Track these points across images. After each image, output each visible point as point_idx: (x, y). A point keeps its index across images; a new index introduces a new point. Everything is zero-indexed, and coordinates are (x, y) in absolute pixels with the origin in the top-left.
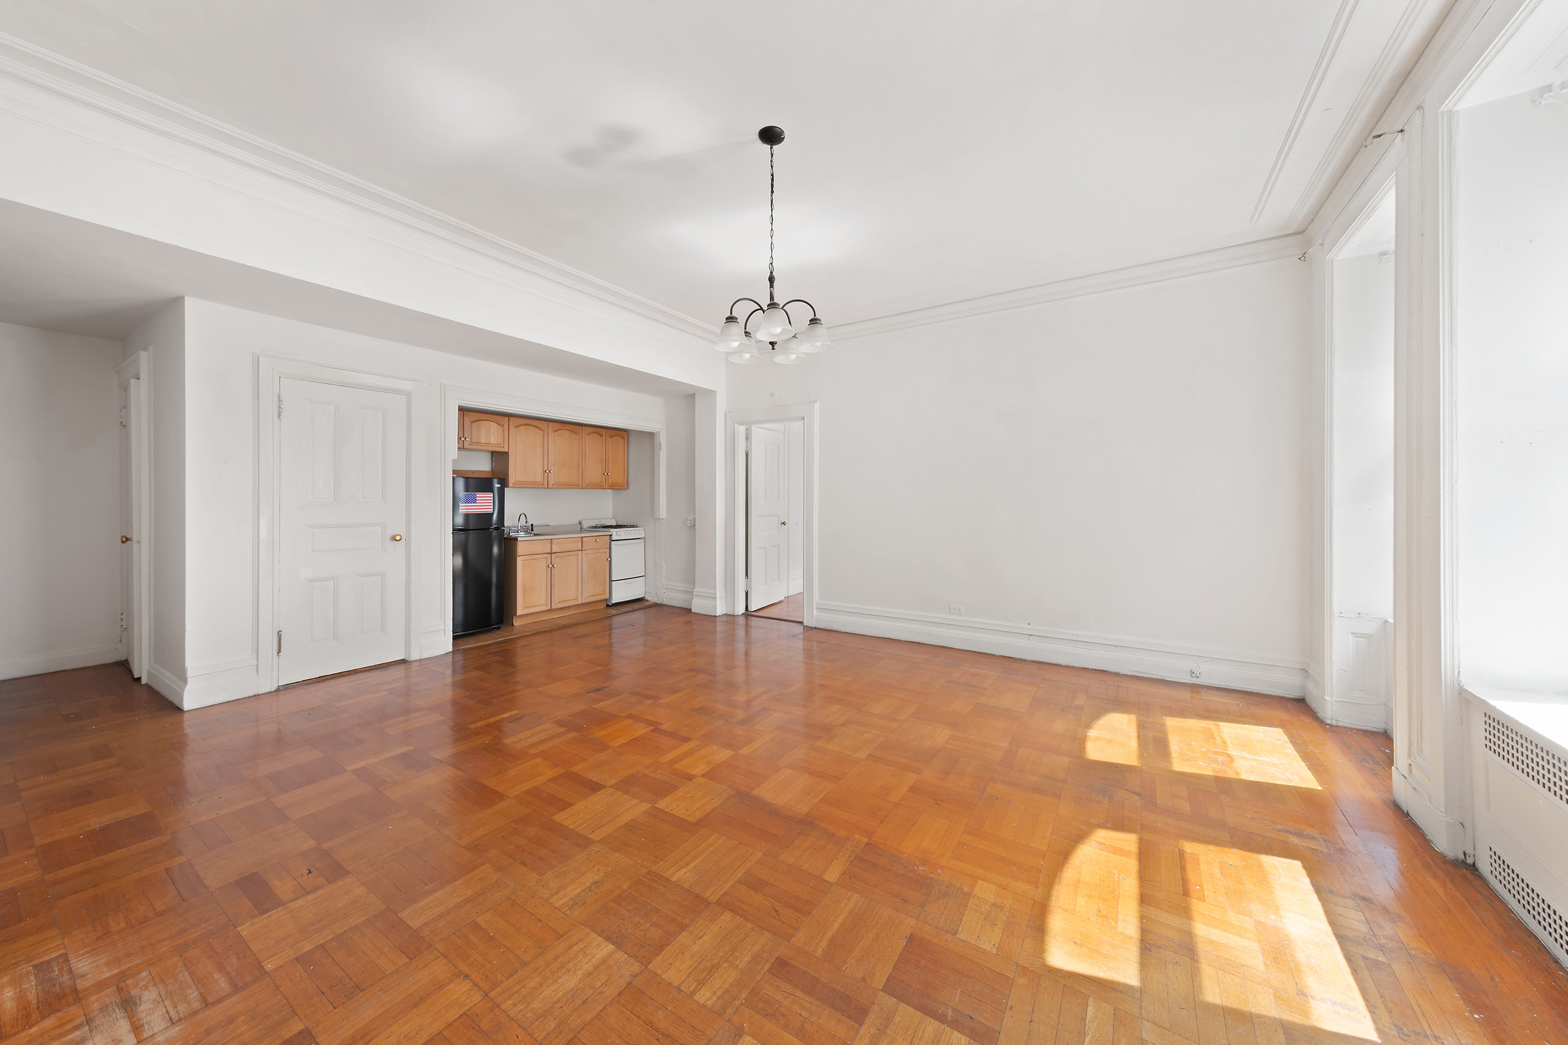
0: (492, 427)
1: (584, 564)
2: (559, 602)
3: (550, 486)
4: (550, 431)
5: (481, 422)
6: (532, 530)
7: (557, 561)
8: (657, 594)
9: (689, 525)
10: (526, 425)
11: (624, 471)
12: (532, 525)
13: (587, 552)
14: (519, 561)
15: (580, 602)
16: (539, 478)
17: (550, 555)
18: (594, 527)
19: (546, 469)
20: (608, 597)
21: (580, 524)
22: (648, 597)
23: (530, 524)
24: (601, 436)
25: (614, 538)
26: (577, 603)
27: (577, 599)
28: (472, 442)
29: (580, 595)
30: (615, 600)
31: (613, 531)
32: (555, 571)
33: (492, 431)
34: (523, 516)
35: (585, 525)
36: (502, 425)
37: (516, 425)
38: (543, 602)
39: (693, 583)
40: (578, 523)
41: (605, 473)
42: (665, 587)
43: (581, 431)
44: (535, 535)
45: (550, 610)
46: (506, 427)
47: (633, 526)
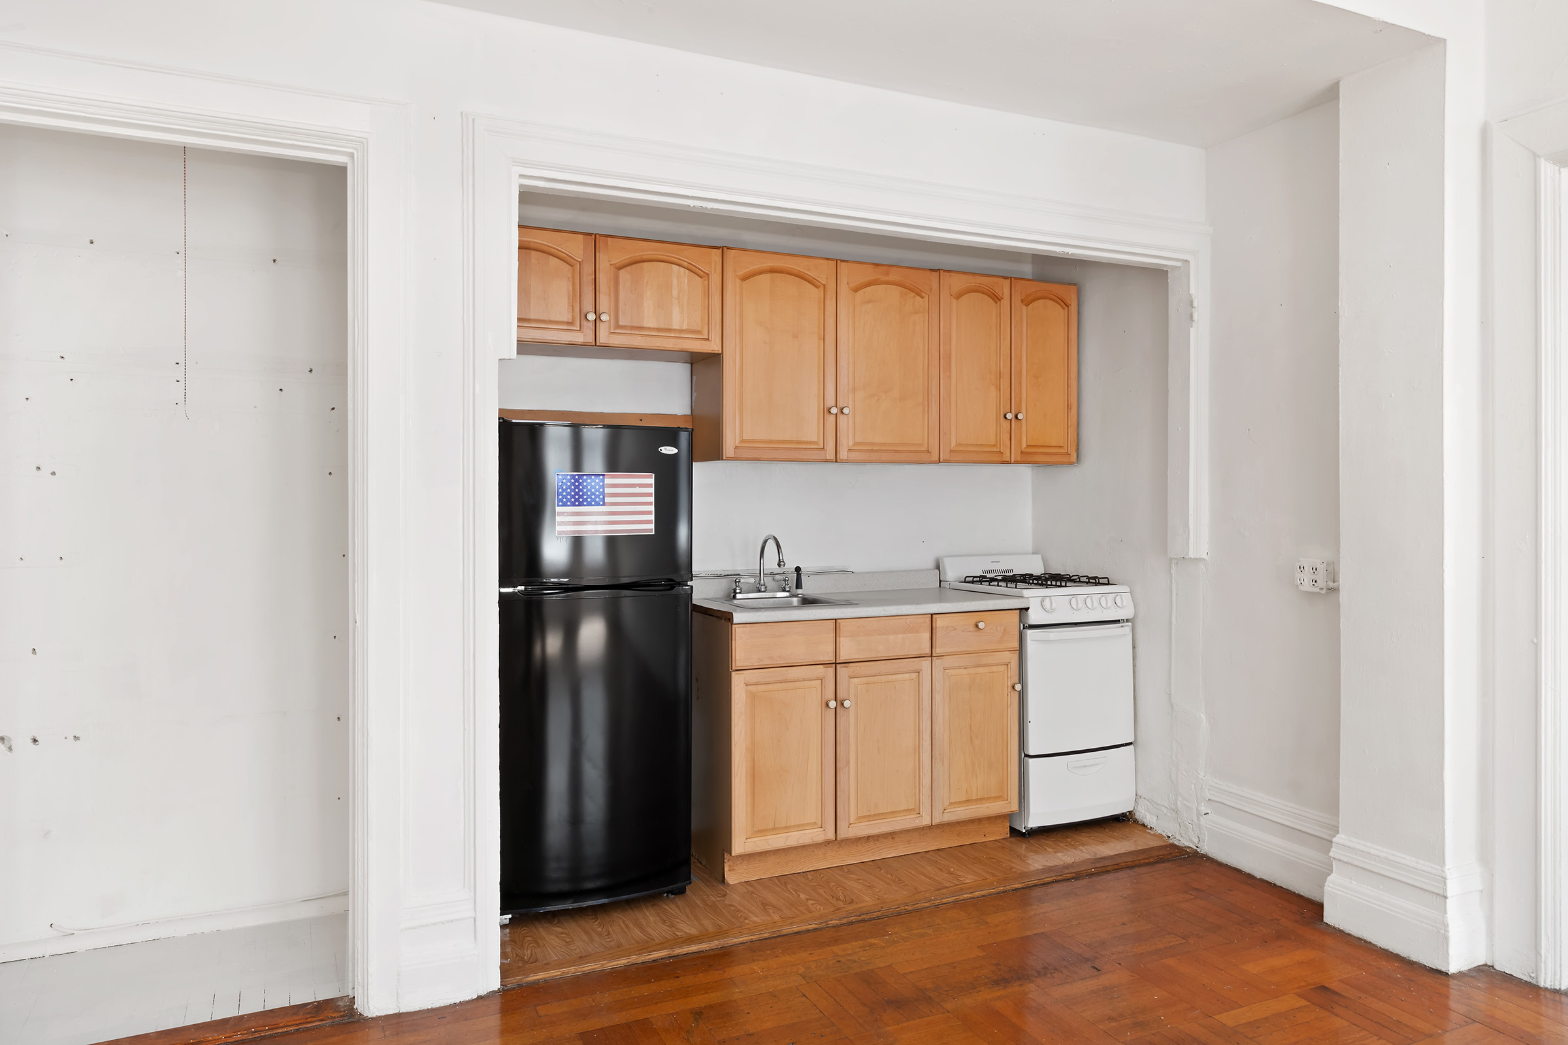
0: (675, 281)
1: (938, 698)
2: (861, 818)
3: (843, 455)
4: (844, 290)
5: (645, 264)
6: (799, 585)
7: (852, 684)
8: (1176, 811)
9: (1307, 586)
10: (772, 271)
11: (1069, 407)
12: (798, 569)
13: (948, 661)
14: (738, 683)
15: (926, 821)
16: (811, 431)
17: (831, 670)
18: (982, 579)
19: (830, 402)
20: (1014, 807)
21: (938, 567)
22: (1145, 815)
23: (790, 566)
24: (996, 298)
25: (1034, 617)
26: (918, 823)
27: (916, 811)
28: (618, 326)
29: (926, 800)
30: (1035, 820)
31: (1033, 596)
32: (850, 722)
33: (675, 293)
34: (771, 545)
35: (954, 572)
36: (704, 276)
37: (742, 272)
38: (812, 815)
39: (1332, 805)
40: (931, 564)
41: (1011, 417)
42: (1208, 795)
43: (935, 286)
44: (807, 602)
45: (836, 843)
46: (716, 278)
47: (1094, 581)
